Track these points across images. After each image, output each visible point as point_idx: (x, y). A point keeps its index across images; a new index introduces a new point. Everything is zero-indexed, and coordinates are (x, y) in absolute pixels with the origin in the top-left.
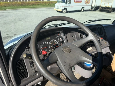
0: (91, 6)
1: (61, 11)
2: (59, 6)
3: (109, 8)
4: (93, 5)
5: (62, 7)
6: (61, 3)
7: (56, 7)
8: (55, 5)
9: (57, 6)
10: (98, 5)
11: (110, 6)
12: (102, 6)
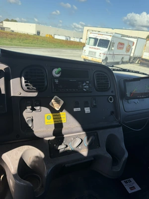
0: (129, 56)
4: (132, 55)
6: (96, 47)
7: (87, 53)
8: (84, 48)
9: (90, 52)
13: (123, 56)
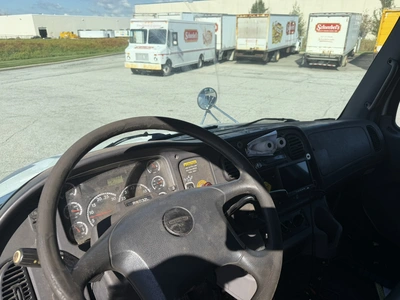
0: (214, 51)
1: (159, 68)
3: (261, 52)
4: (219, 47)
5: (159, 57)
7: (133, 58)
8: (127, 50)
9: (138, 55)
10: (228, 45)
11: (263, 48)
12: (239, 48)
13: (202, 52)
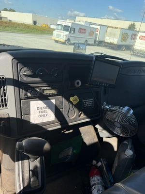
1: (64, 41)
2: (60, 35)
5: (65, 37)
6: (62, 31)
7: (55, 36)
9: (57, 35)
10: (101, 39)
11: (115, 43)
12: (106, 41)
13: (87, 39)
